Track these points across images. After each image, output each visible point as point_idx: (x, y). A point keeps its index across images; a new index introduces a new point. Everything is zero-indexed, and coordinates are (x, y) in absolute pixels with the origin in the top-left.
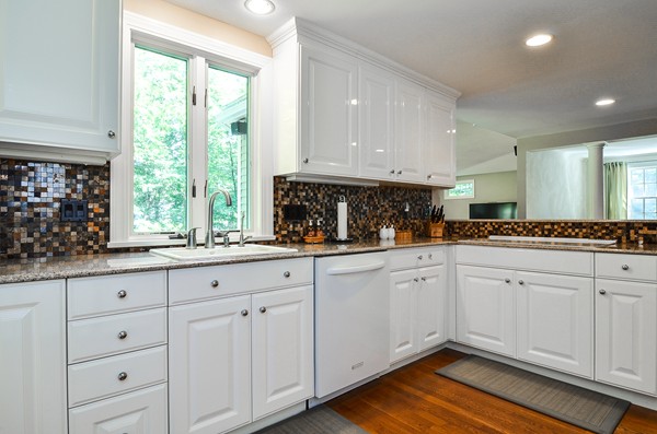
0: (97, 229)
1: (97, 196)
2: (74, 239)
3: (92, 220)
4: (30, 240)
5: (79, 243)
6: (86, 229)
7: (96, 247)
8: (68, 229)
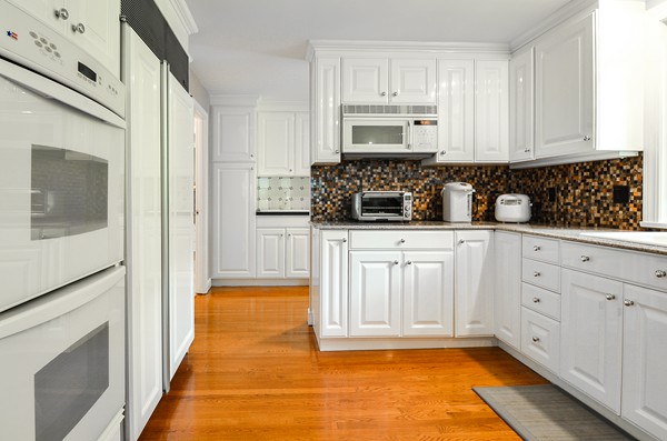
0: (635, 210)
1: (636, 182)
2: (621, 217)
3: (632, 202)
4: (598, 215)
5: (624, 220)
6: (628, 209)
7: (635, 225)
8: (617, 209)
